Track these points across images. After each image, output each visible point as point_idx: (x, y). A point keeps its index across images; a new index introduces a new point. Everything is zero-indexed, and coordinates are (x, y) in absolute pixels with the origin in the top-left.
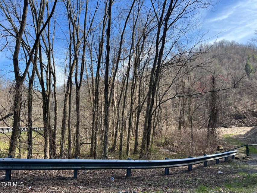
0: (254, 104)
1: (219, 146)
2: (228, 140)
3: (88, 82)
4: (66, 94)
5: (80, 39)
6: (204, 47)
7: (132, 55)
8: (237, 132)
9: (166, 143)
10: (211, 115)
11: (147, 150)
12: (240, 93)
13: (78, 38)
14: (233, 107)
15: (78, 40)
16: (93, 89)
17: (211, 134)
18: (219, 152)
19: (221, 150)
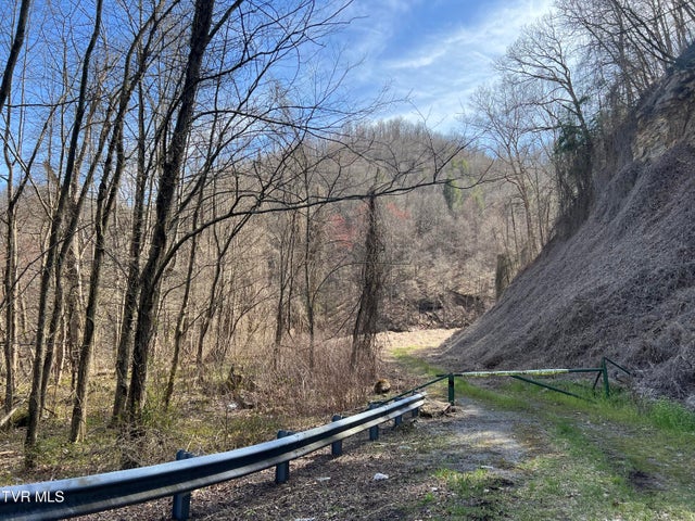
0: (459, 274)
1: (380, 383)
2: (403, 363)
8: (421, 343)
9: (232, 385)
10: (363, 296)
12: (431, 248)
14: (414, 282)
17: (362, 349)
18: (379, 398)
19: (386, 391)
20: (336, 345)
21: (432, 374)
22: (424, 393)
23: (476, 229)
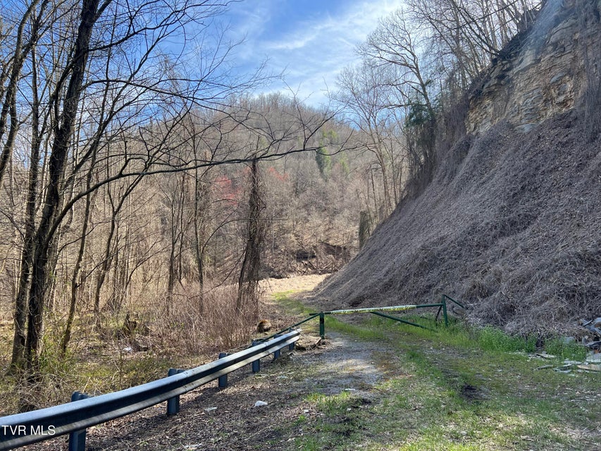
0: (329, 228)
1: (262, 323)
2: (282, 305)
6: (238, 102)
8: (298, 287)
10: (247, 248)
12: (306, 206)
14: (292, 236)
17: (247, 294)
18: (261, 336)
19: (268, 330)
20: (223, 291)
21: (306, 313)
22: (299, 330)
23: (343, 190)
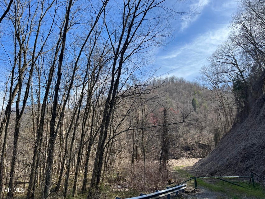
0: (200, 136)
1: (170, 180)
2: (178, 173)
3: (33, 110)
4: (3, 123)
5: (27, 62)
6: (156, 81)
7: (86, 83)
8: (186, 164)
9: (118, 179)
10: (163, 147)
11: (97, 188)
12: (188, 125)
13: (24, 61)
14: (182, 139)
15: (25, 62)
16: (38, 117)
17: (163, 167)
18: (170, 186)
19: (172, 183)
20: (153, 164)
21: (189, 177)
22: (186, 184)
23: (206, 117)
